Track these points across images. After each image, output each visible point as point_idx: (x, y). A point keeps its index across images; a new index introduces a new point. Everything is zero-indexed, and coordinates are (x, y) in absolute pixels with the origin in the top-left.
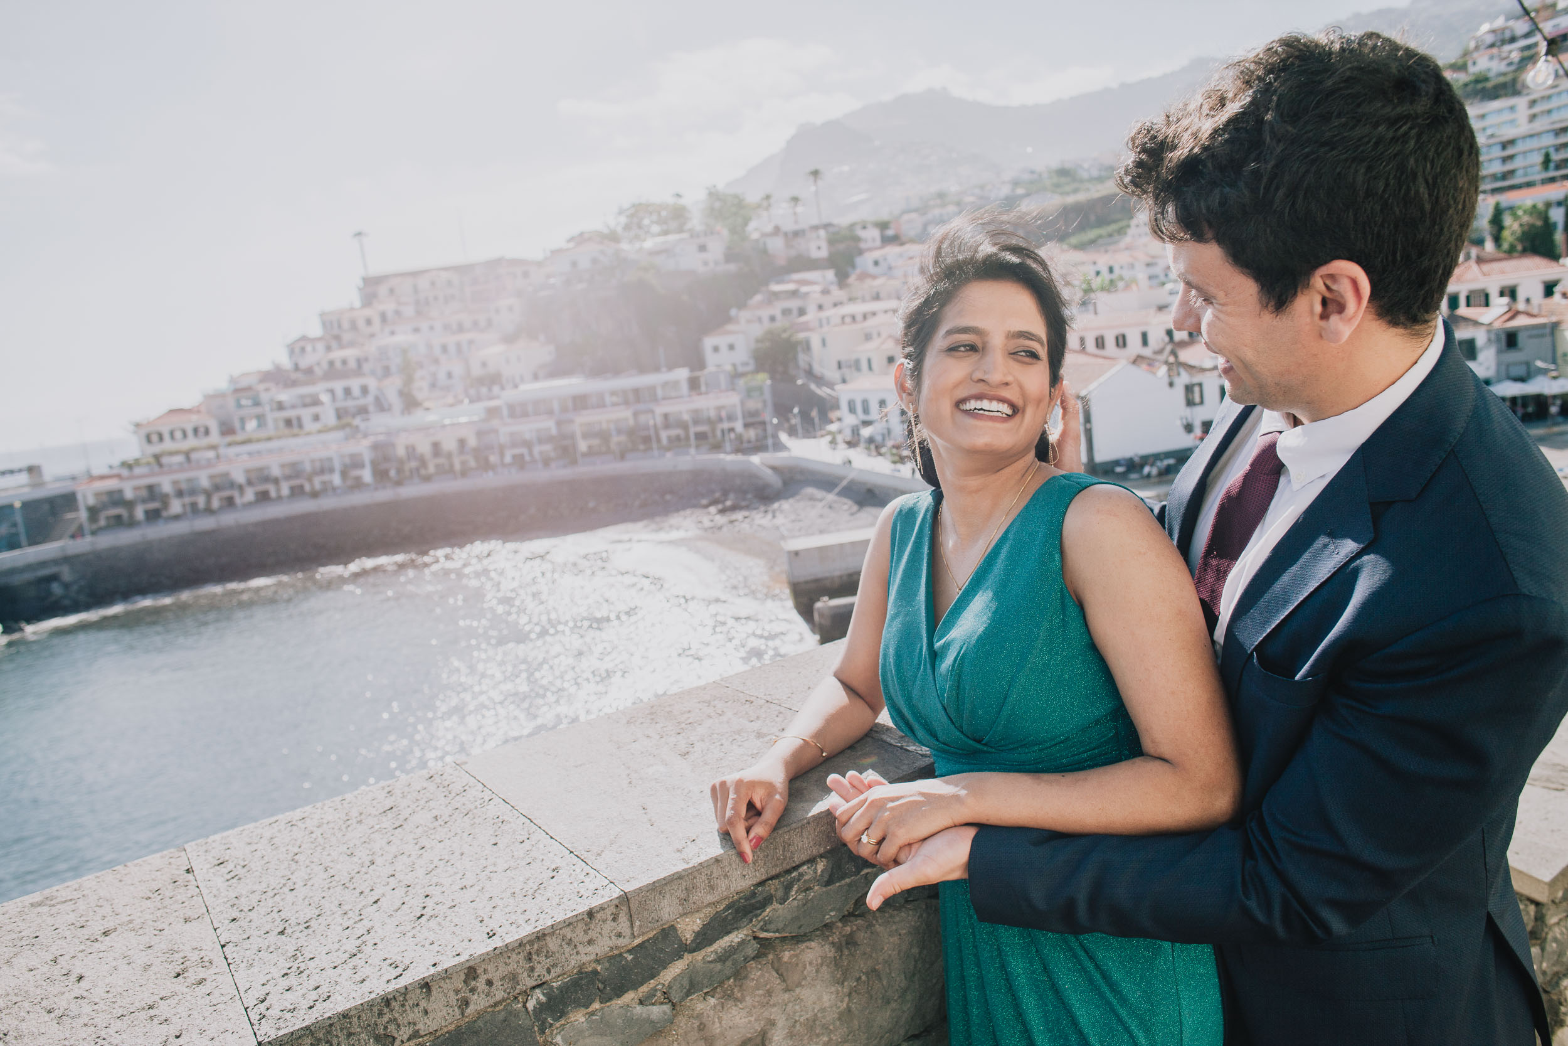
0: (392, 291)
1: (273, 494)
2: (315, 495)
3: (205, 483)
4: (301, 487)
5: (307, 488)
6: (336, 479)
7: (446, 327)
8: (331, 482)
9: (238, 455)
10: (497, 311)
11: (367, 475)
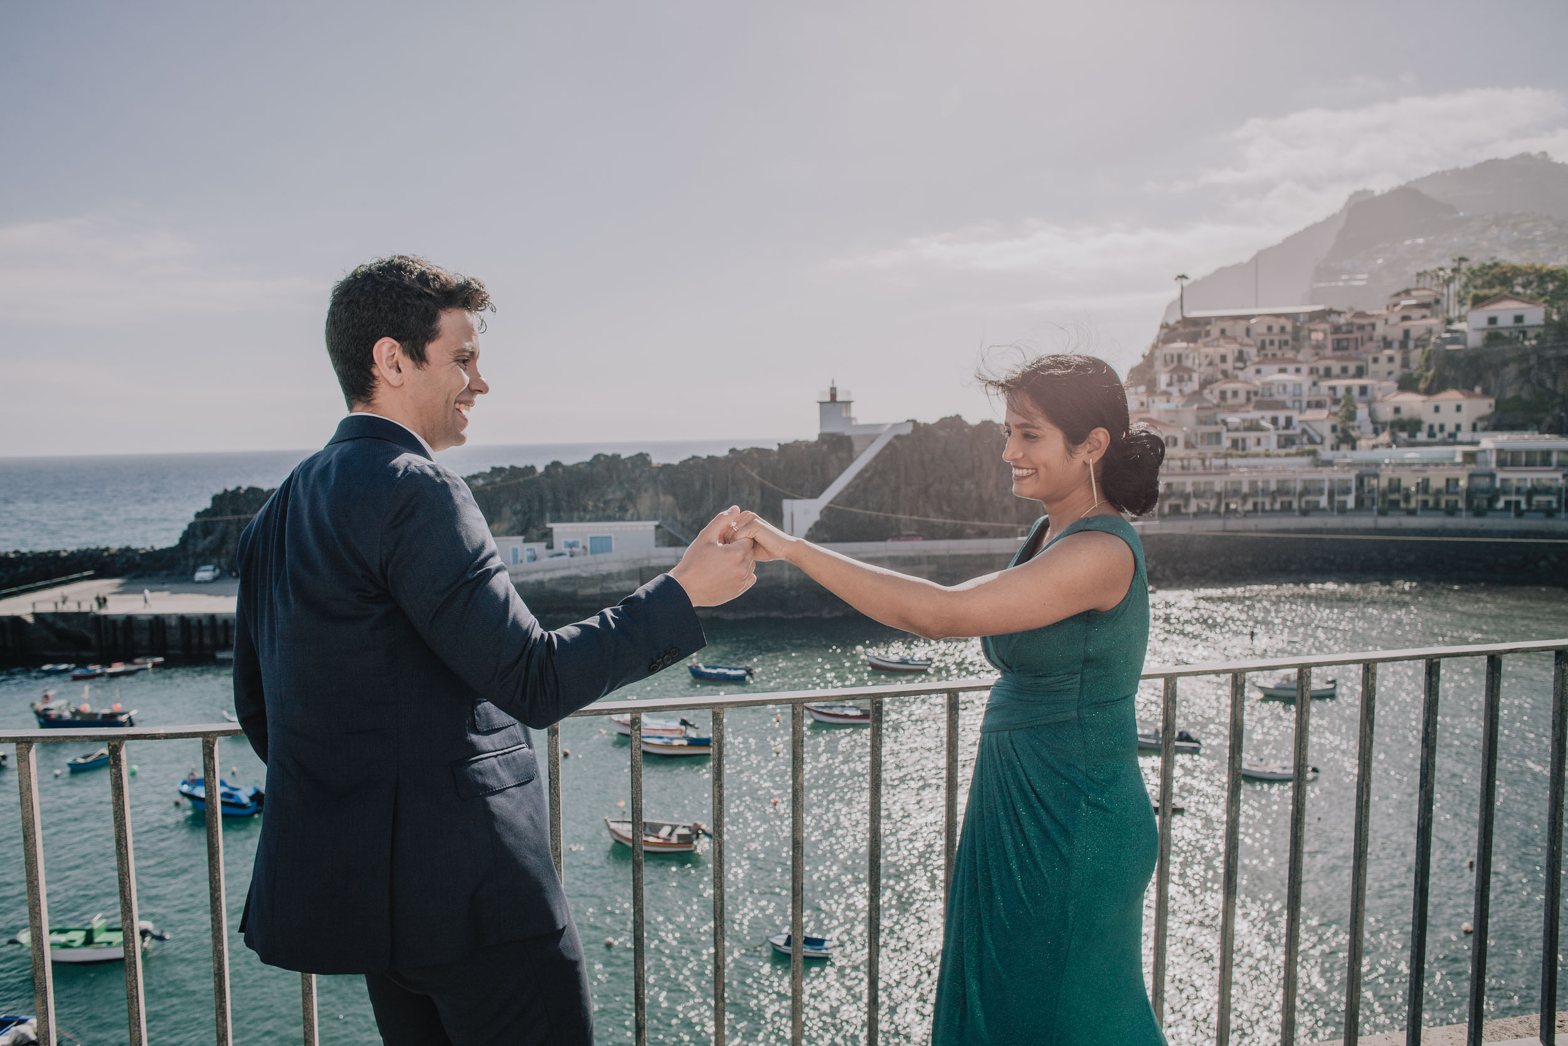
0: (1223, 332)
1: (1268, 507)
2: (1304, 513)
3: (1189, 489)
4: (1290, 503)
5: (1295, 505)
6: (1324, 501)
7: (1312, 371)
8: (1318, 502)
9: (1239, 467)
10: (1375, 360)
11: (1351, 501)
